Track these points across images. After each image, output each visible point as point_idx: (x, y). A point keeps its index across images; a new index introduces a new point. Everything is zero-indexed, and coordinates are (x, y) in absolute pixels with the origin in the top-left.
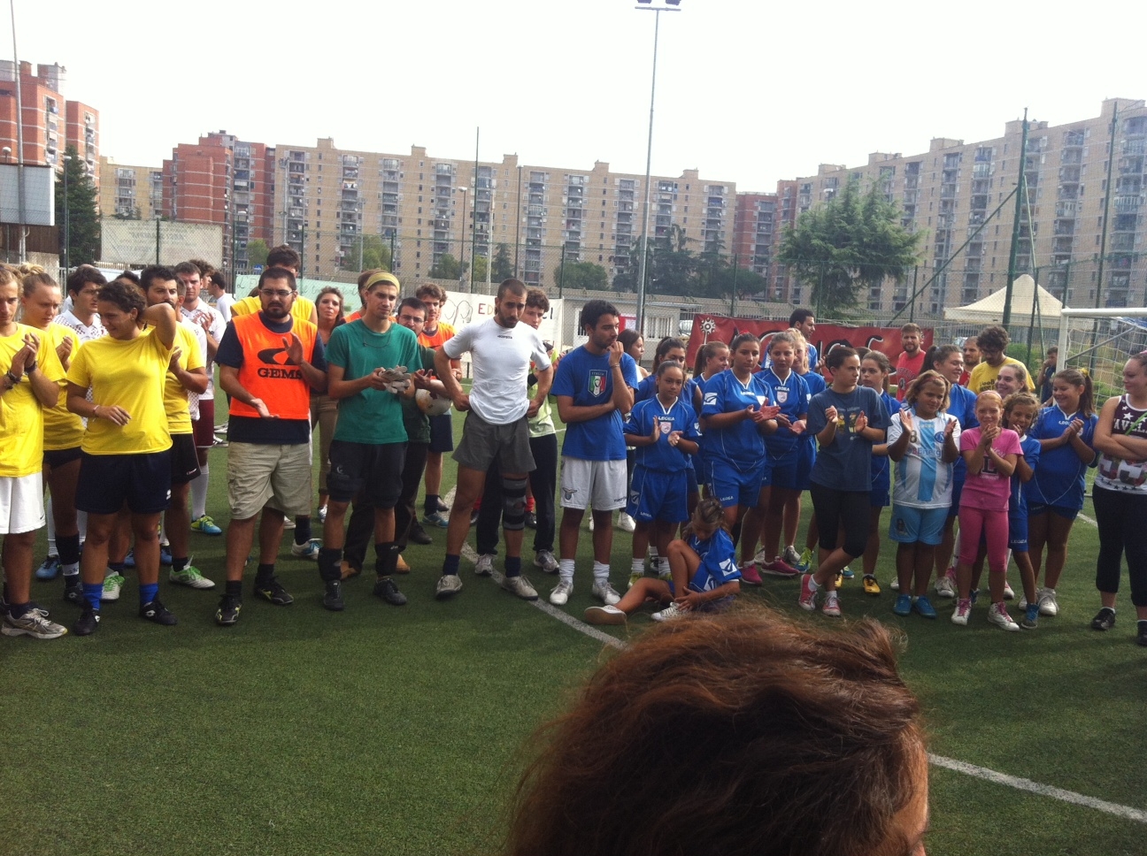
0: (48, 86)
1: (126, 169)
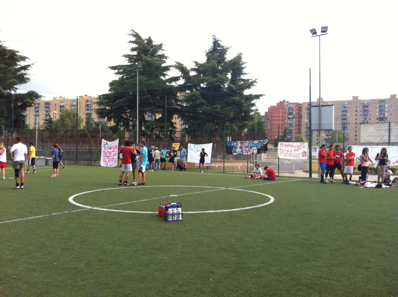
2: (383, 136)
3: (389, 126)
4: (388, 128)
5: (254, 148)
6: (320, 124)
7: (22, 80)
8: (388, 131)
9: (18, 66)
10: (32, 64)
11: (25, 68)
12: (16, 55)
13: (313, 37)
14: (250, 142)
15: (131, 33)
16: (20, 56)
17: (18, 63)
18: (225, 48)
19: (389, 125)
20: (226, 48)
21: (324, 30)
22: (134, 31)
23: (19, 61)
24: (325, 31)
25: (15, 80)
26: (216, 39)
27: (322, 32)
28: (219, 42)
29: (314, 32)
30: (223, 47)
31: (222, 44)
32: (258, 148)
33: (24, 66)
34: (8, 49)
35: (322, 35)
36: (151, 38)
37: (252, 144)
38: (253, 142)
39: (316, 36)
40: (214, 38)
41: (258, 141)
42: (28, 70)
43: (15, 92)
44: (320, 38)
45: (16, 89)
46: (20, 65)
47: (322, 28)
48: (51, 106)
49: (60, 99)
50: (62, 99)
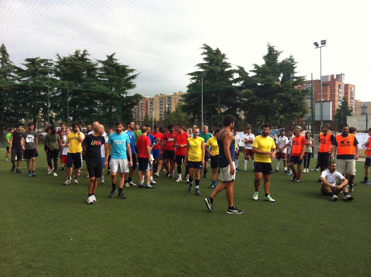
0: (339, 81)
1: (364, 103)
2: (362, 125)
3: (367, 118)
4: (366, 119)
5: (275, 135)
6: (321, 116)
7: (131, 86)
8: (366, 122)
9: (128, 76)
10: (138, 74)
11: (133, 77)
12: (126, 69)
13: (316, 48)
14: (273, 130)
15: (204, 46)
16: (129, 69)
17: (128, 74)
18: (278, 52)
19: (367, 116)
20: (280, 52)
21: (323, 42)
22: (206, 45)
23: (128, 73)
24: (325, 44)
25: (125, 87)
26: (271, 46)
27: (322, 44)
28: (274, 48)
29: (316, 44)
30: (276, 51)
31: (276, 49)
32: (278, 135)
33: (132, 76)
34: (121, 65)
35: (322, 46)
36: (219, 49)
37: (274, 131)
38: (275, 130)
39: (318, 47)
40: (268, 46)
41: (278, 130)
42: (135, 78)
43: (126, 95)
44: (321, 48)
45: (127, 93)
46: (129, 76)
47: (322, 41)
48: (154, 102)
49: (160, 96)
50: (162, 96)
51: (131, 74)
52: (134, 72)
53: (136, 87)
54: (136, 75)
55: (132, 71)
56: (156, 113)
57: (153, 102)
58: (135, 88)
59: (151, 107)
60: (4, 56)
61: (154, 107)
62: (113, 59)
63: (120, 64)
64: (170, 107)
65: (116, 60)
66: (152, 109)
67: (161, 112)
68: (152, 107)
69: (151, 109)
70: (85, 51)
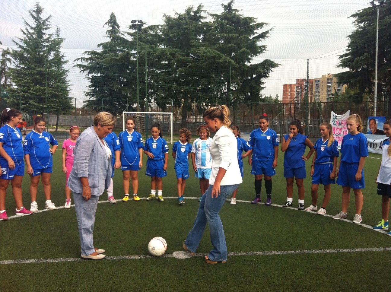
9: (255, 34)
10: (271, 30)
11: (263, 35)
33: (261, 34)
48: (321, 83)
49: (328, 76)
50: (330, 76)
51: (259, 31)
52: (265, 26)
53: (266, 49)
54: (267, 32)
55: (261, 25)
56: (322, 97)
57: (319, 84)
58: (264, 51)
59: (316, 90)
60: (113, 27)
61: (321, 90)
62: (231, 9)
63: (241, 15)
64: (340, 88)
65: (237, 11)
66: (318, 92)
67: (329, 95)
68: (318, 90)
69: (316, 92)
70: (200, 6)
